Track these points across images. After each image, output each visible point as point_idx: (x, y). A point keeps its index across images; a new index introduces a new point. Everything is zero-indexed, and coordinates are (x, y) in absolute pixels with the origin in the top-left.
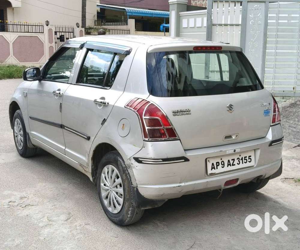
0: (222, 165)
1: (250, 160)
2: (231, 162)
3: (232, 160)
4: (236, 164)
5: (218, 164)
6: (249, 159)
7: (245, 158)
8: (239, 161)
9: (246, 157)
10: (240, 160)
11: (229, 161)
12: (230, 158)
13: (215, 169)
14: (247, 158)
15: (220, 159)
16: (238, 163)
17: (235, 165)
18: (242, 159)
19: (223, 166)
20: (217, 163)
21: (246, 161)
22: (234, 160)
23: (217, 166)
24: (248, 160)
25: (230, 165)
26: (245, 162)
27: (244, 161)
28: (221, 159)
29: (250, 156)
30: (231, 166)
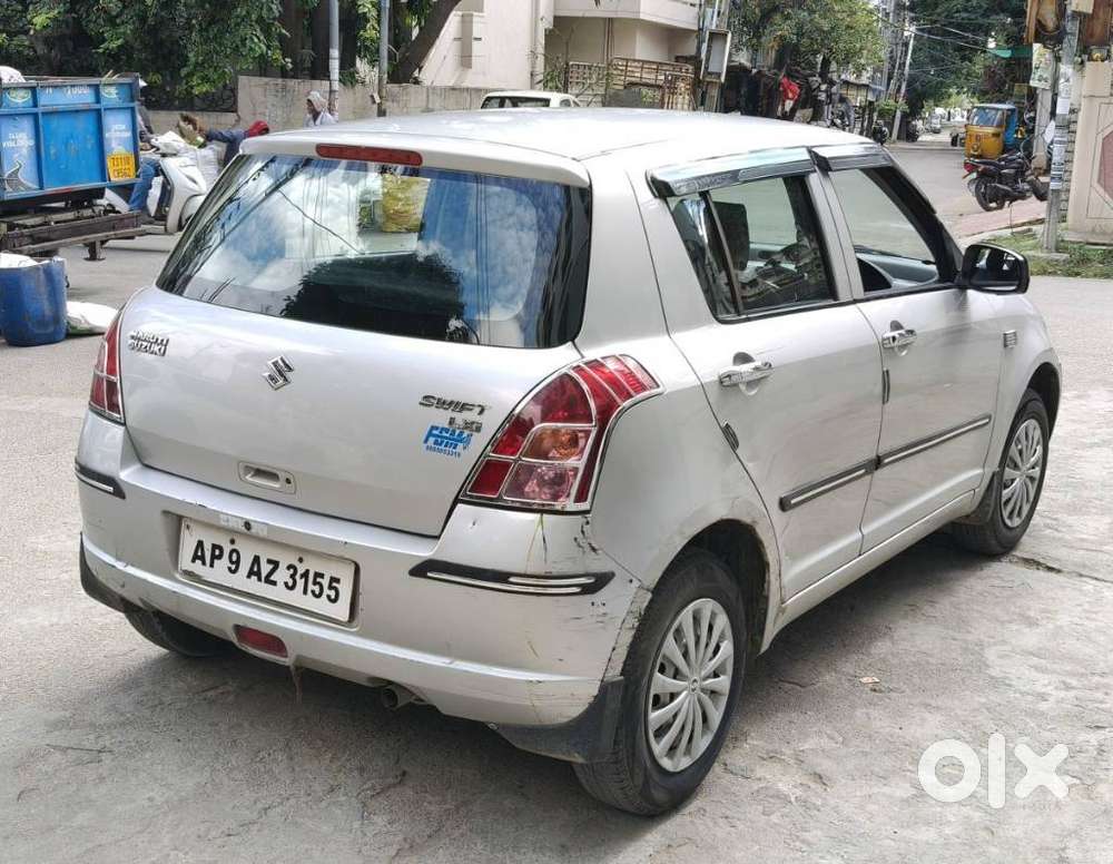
0: (232, 562)
1: (332, 594)
2: (265, 568)
3: (269, 561)
4: (281, 584)
5: (217, 552)
6: (330, 587)
7: (315, 579)
8: (293, 576)
9: (322, 576)
10: (297, 577)
11: (256, 560)
12: (266, 554)
13: (204, 563)
14: (325, 581)
15: (229, 538)
16: (286, 584)
17: (274, 583)
18: (305, 575)
19: (233, 567)
20: (215, 547)
21: (317, 589)
22: (276, 564)
23: (214, 557)
24: (326, 591)
25: (258, 574)
26: (313, 592)
27: (311, 587)
28: (233, 542)
29: (338, 581)
30: (260, 579)
